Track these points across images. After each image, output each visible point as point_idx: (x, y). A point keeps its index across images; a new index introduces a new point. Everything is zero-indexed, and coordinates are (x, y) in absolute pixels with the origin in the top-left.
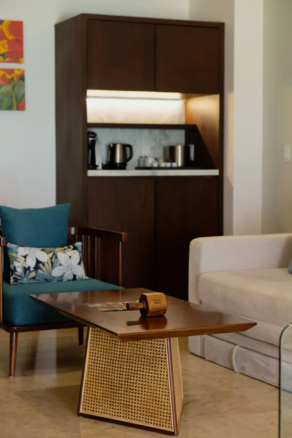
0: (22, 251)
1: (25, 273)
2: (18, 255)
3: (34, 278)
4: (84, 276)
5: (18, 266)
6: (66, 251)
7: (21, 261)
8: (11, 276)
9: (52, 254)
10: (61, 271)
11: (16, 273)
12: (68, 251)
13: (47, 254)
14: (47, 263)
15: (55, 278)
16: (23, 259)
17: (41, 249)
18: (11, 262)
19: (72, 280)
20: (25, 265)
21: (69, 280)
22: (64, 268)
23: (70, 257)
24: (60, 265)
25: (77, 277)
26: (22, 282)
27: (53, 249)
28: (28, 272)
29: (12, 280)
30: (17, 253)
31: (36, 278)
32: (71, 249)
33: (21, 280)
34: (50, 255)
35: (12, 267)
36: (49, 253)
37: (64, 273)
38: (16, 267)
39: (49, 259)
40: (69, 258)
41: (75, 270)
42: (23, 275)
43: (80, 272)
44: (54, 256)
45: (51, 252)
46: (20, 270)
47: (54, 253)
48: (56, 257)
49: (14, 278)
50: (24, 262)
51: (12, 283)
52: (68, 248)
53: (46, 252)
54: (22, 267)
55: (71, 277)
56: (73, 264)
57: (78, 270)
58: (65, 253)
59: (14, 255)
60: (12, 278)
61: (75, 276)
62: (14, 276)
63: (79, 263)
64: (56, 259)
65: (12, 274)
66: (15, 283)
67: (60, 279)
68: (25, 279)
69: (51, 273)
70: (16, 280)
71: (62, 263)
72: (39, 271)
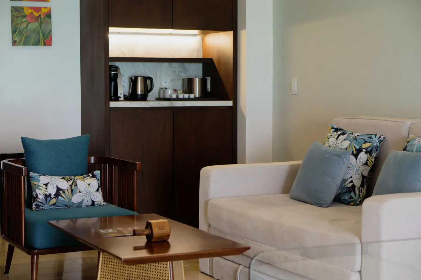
0: (44, 179)
1: (46, 200)
2: (40, 183)
3: (54, 204)
4: (102, 202)
5: (40, 193)
6: (85, 179)
7: (43, 189)
8: (33, 203)
9: (72, 181)
10: (80, 198)
11: (38, 200)
12: (87, 179)
13: (67, 182)
14: (67, 190)
15: (74, 204)
16: (45, 187)
17: (62, 177)
18: (33, 190)
19: (90, 206)
20: (46, 193)
21: (87, 206)
22: (83, 195)
23: (89, 184)
24: (80, 192)
25: (95, 203)
26: (44, 208)
27: (73, 177)
28: (49, 199)
29: (34, 206)
30: (39, 181)
31: (57, 204)
32: (90, 177)
33: (43, 206)
34: (70, 183)
35: (34, 194)
36: (69, 181)
37: (83, 200)
38: (38, 194)
39: (69, 186)
40: (88, 186)
41: (93, 196)
42: (44, 201)
43: (98, 198)
44: (74, 184)
45: (71, 180)
46: (41, 197)
47: (74, 181)
48: (76, 185)
49: (35, 205)
50: (45, 190)
51: (34, 209)
52: (87, 176)
53: (66, 180)
54: (44, 195)
55: (90, 203)
56: (91, 191)
57: (97, 197)
58: (84, 181)
59: (36, 183)
60: (34, 204)
61: (93, 202)
62: (36, 203)
63: (98, 190)
64: (76, 186)
65: (34, 201)
66: (36, 209)
67: (80, 205)
68: (46, 206)
69: (71, 200)
70: (38, 206)
71: (81, 190)
72: (60, 198)
